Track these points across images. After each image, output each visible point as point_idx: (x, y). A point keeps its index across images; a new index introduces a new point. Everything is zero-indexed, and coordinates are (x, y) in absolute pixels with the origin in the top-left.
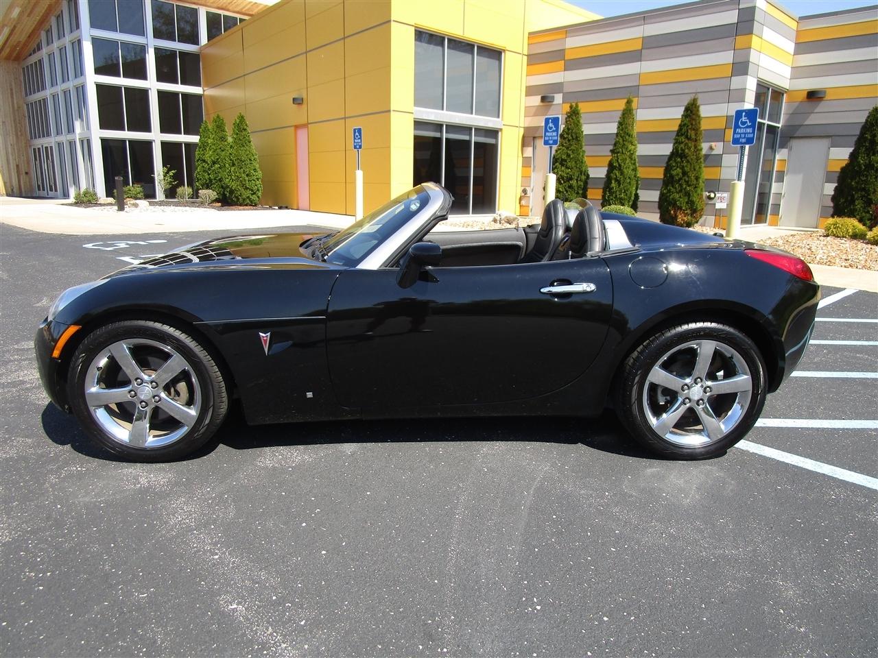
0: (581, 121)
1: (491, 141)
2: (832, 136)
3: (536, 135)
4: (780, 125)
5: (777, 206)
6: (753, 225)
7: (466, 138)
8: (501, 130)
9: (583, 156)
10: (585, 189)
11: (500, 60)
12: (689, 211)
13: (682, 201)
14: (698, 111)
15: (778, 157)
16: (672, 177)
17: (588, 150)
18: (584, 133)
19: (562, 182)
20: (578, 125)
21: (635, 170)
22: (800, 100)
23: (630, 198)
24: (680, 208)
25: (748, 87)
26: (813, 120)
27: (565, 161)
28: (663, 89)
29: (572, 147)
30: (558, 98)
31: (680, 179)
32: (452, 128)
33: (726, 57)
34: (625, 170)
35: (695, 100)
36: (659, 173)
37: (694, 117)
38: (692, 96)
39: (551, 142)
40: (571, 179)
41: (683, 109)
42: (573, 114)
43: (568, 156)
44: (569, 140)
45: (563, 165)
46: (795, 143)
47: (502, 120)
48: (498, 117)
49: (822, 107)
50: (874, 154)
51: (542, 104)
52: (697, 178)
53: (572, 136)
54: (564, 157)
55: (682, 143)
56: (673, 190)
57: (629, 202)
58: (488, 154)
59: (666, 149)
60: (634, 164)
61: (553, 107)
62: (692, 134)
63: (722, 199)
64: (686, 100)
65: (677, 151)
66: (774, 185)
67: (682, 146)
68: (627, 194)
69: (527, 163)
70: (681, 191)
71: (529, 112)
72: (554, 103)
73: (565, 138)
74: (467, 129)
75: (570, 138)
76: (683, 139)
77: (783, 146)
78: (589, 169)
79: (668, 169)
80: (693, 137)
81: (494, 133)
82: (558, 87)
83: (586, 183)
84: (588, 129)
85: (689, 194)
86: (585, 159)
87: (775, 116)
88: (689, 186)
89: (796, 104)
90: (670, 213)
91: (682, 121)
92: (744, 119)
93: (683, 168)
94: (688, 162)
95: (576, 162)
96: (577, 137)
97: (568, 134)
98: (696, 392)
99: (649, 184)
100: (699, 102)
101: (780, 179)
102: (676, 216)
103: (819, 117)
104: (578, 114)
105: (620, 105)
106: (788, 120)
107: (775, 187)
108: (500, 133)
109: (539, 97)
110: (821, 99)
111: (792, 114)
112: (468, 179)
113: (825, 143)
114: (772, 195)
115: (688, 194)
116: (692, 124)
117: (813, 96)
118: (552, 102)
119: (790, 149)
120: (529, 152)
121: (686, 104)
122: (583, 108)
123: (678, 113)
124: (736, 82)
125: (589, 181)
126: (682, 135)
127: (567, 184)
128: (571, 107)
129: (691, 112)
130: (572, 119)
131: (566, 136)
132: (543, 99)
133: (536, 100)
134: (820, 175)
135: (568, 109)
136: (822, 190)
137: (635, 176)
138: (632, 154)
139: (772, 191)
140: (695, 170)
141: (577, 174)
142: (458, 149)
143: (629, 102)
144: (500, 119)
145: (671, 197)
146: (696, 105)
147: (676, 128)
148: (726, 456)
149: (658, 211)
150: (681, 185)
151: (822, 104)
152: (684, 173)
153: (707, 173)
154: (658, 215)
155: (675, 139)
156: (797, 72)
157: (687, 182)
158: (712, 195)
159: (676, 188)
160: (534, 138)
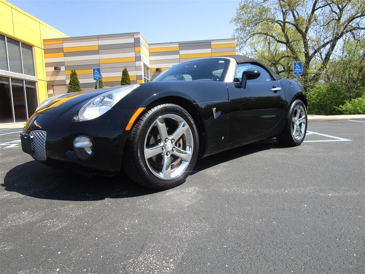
1: (33, 87)
3: (54, 85)
4: (149, 80)
7: (21, 85)
8: (37, 81)
11: (32, 50)
14: (128, 73)
18: (80, 83)
20: (77, 79)
22: (154, 71)
25: (142, 65)
28: (112, 66)
29: (76, 88)
30: (63, 68)
32: (14, 80)
33: (132, 55)
35: (126, 69)
37: (127, 75)
38: (125, 68)
41: (122, 72)
47: (37, 77)
48: (35, 76)
51: (55, 71)
53: (75, 83)
58: (32, 93)
61: (60, 72)
64: (123, 69)
71: (48, 74)
72: (61, 70)
73: (72, 85)
74: (21, 81)
75: (74, 84)
80: (128, 83)
81: (34, 83)
82: (63, 64)
84: (81, 81)
87: (148, 77)
89: (153, 73)
91: (122, 77)
96: (77, 84)
100: (127, 70)
104: (76, 74)
106: (151, 78)
108: (36, 83)
109: (53, 68)
110: (161, 71)
111: (152, 76)
116: (127, 78)
117: (158, 70)
118: (60, 70)
120: (51, 92)
122: (78, 72)
123: (120, 74)
124: (138, 63)
126: (124, 82)
128: (72, 71)
129: (126, 73)
130: (74, 76)
131: (72, 83)
132: (55, 68)
133: (52, 69)
142: (18, 90)
144: (36, 77)
147: (121, 80)
151: (161, 73)
155: (121, 84)
156: (152, 62)
160: (53, 85)
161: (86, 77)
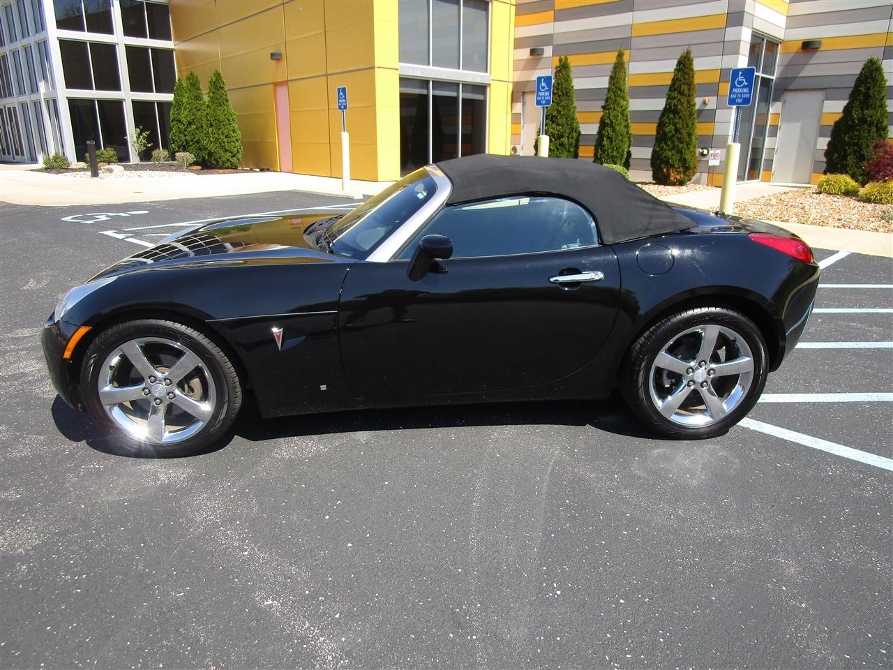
0: (571, 76)
1: (480, 97)
2: (827, 89)
3: (526, 91)
4: (774, 78)
5: (770, 162)
6: (746, 181)
7: (453, 94)
8: (489, 85)
9: (573, 112)
10: (577, 147)
11: (486, 10)
12: (681, 169)
13: (674, 159)
14: (691, 64)
15: (771, 111)
16: (665, 133)
17: (579, 105)
18: (575, 88)
19: (553, 140)
20: (568, 80)
21: (627, 126)
22: (795, 50)
23: (622, 156)
24: (673, 166)
25: (743, 38)
26: (808, 71)
27: (556, 117)
28: (656, 41)
29: (563, 103)
30: (548, 51)
31: (673, 136)
32: (439, 84)
33: (721, 7)
34: (617, 128)
35: (688, 53)
36: (651, 129)
37: (687, 70)
38: (685, 49)
39: (544, 102)
40: (562, 136)
41: (675, 62)
42: (563, 69)
43: (559, 112)
44: (559, 96)
45: (553, 122)
46: (789, 97)
47: (490, 75)
48: (486, 72)
49: (817, 57)
50: (867, 108)
51: (531, 57)
52: (690, 135)
53: (562, 91)
54: (555, 113)
55: (675, 98)
56: (666, 147)
57: (621, 160)
58: (476, 111)
59: (659, 104)
60: (626, 120)
61: (542, 61)
62: (684, 88)
63: (715, 156)
64: (679, 53)
65: (670, 107)
66: (767, 139)
67: (675, 101)
68: (618, 152)
69: (516, 119)
70: (673, 148)
71: (518, 65)
72: (544, 56)
74: (454, 85)
75: (561, 94)
76: (676, 94)
77: (776, 99)
78: (580, 125)
79: (661, 126)
80: (686, 92)
81: (482, 88)
82: (547, 39)
83: (577, 140)
84: (578, 84)
85: (682, 151)
86: (577, 115)
87: (769, 68)
88: (681, 143)
89: (791, 56)
90: (663, 171)
91: (675, 76)
92: (740, 78)
93: (675, 124)
94: (680, 118)
95: (567, 119)
96: (567, 93)
97: (558, 89)
98: (700, 374)
99: (641, 141)
100: (692, 55)
101: (774, 133)
102: (669, 175)
103: (814, 69)
104: (568, 67)
105: (611, 58)
106: (783, 72)
107: (768, 143)
108: (488, 88)
109: (528, 51)
110: (816, 49)
111: (787, 65)
112: (456, 136)
113: (818, 96)
114: (765, 150)
115: (680, 152)
116: (684, 79)
117: (809, 47)
118: (542, 54)
119: (784, 103)
120: (518, 107)
121: (679, 57)
122: (573, 61)
123: (670, 66)
124: (730, 33)
125: (581, 138)
126: (675, 90)
127: (558, 142)
128: (560, 61)
129: (684, 66)
130: (562, 73)
132: (533, 52)
133: (525, 53)
134: (814, 128)
135: (558, 64)
136: (815, 146)
137: (627, 133)
138: (625, 110)
139: (766, 146)
140: (687, 126)
141: (568, 132)
142: (445, 105)
143: (620, 56)
144: (488, 74)
145: (664, 155)
146: (689, 58)
147: (669, 82)
148: (728, 434)
149: (651, 169)
150: (673, 142)
151: (817, 54)
152: (677, 130)
153: (700, 129)
154: (651, 173)
155: (668, 94)
156: (793, 21)
157: (680, 139)
158: (705, 152)
159: (668, 145)
160: (524, 93)
161: (591, 72)
